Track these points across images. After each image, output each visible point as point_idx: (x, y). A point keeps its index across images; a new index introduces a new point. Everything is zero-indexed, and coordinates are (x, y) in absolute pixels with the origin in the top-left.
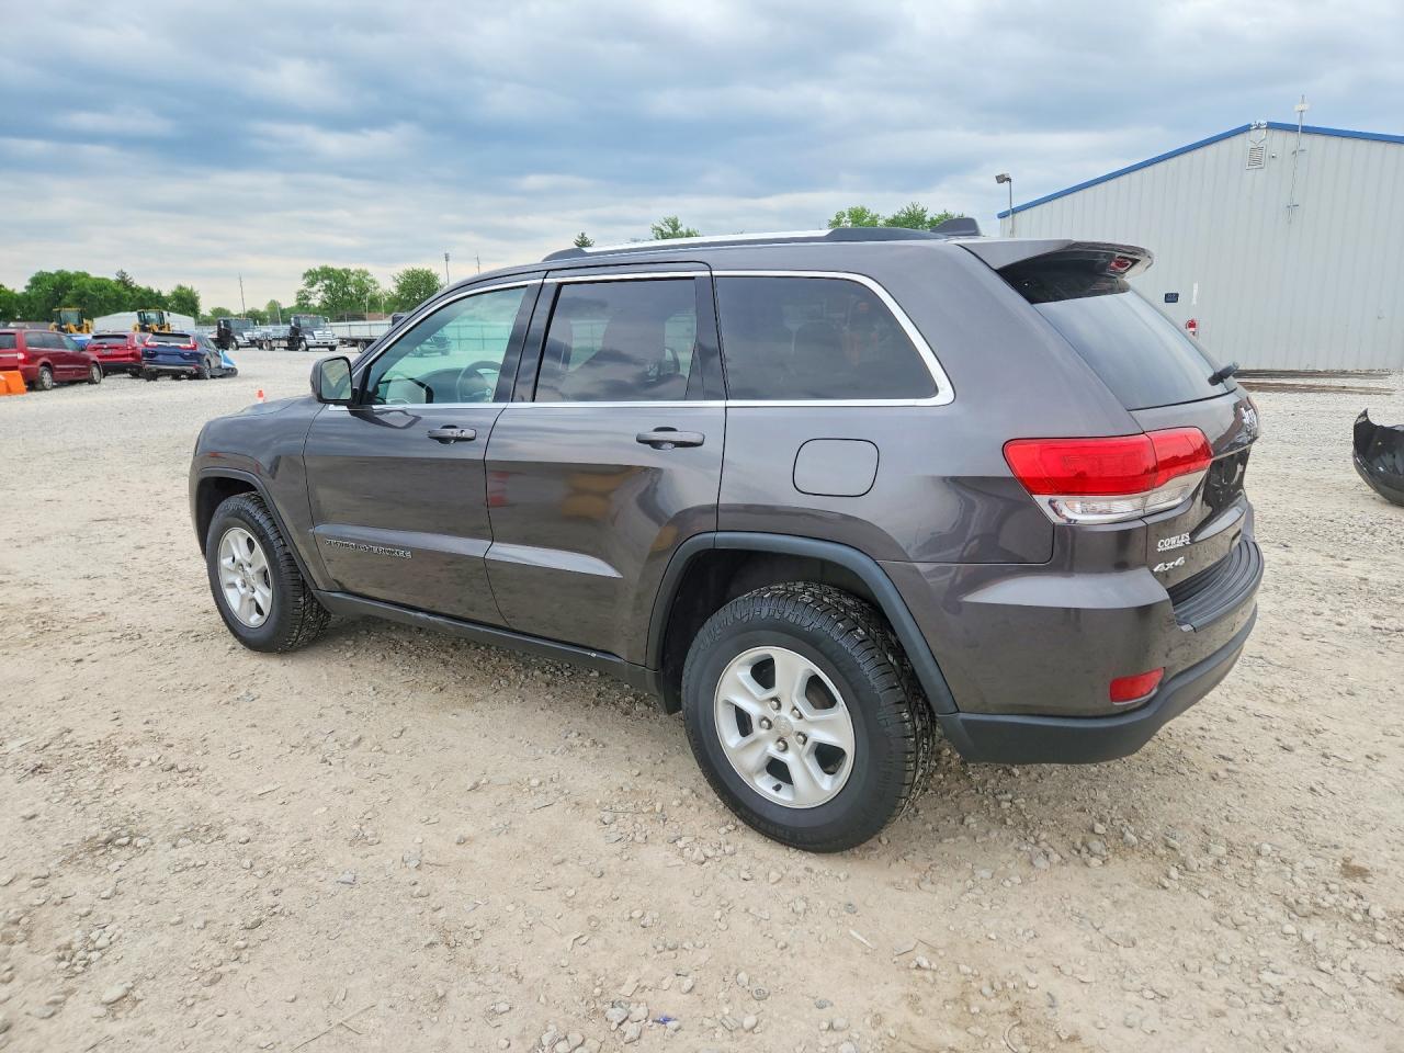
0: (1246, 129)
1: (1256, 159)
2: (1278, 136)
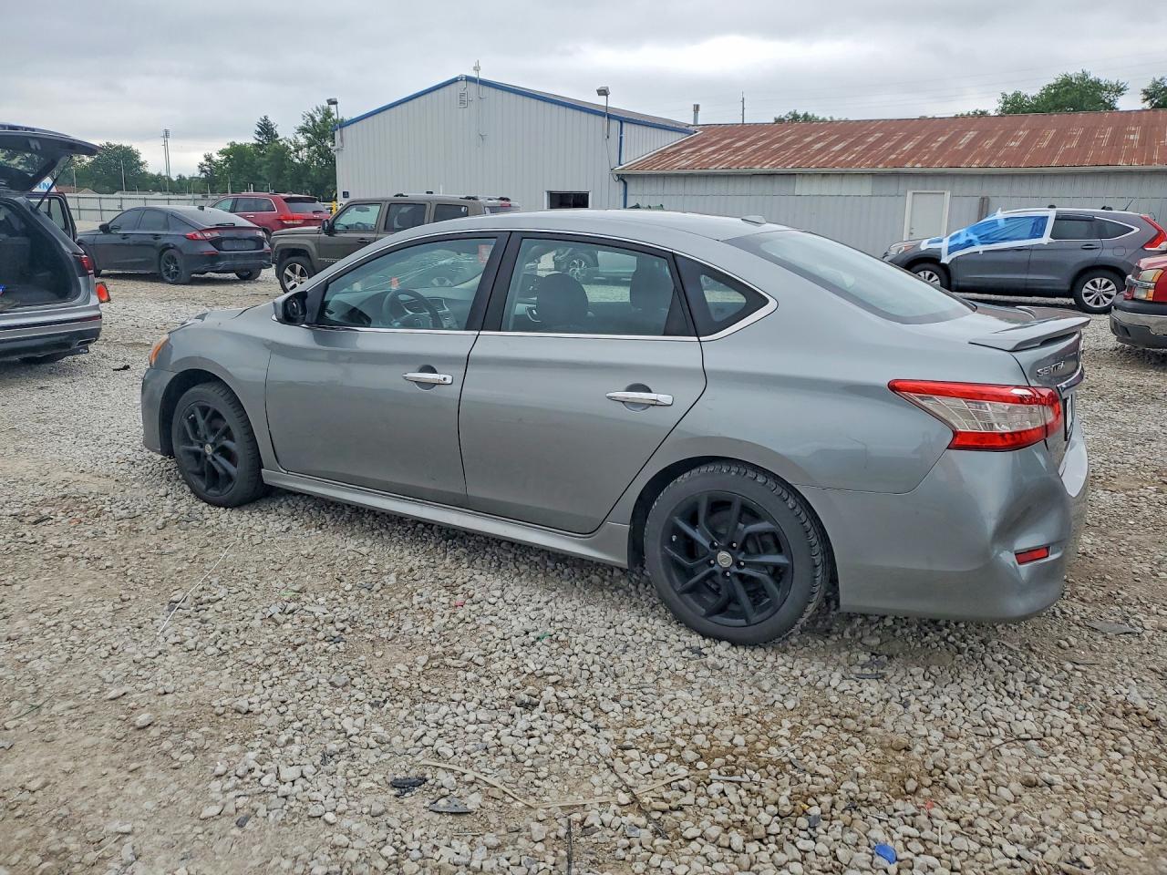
0: (455, 81)
1: (463, 102)
2: (473, 86)
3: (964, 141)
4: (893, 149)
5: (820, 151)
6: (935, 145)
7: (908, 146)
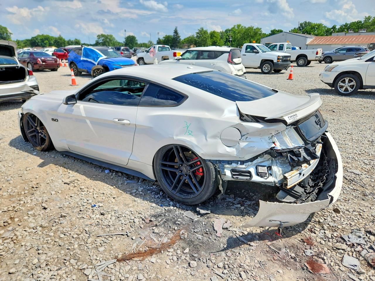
3: (354, 39)
4: (344, 41)
5: (334, 41)
6: (350, 40)
7: (346, 40)
